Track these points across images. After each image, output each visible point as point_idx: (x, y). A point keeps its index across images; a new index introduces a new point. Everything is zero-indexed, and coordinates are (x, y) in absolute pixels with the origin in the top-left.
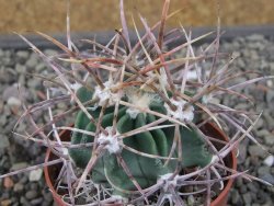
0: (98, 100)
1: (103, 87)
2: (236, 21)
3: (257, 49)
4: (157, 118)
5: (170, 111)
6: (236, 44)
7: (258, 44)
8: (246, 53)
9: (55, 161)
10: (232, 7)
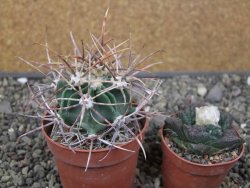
1: (75, 75)
3: (186, 82)
6: (174, 79)
7: (186, 80)
8: (180, 83)
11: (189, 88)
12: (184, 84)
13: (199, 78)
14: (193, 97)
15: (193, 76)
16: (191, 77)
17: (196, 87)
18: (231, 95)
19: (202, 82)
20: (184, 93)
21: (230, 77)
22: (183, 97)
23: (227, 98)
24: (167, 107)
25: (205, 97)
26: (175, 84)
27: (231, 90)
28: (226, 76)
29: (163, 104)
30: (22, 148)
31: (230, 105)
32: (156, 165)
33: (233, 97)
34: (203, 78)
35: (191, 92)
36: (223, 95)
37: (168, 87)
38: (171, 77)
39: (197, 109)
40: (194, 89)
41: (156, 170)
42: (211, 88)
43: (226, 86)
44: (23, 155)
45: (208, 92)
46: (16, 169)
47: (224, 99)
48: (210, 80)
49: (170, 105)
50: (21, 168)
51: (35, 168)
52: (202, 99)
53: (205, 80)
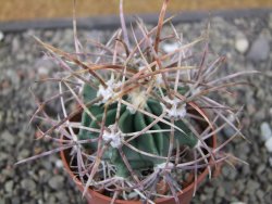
1: (106, 87)
5: (165, 109)
7: (219, 25)
11: (224, 40)
12: (217, 34)
13: (237, 21)
15: (229, 18)
16: (226, 19)
17: (233, 38)
19: (241, 28)
20: (217, 49)
25: (246, 54)
34: (242, 21)
35: (226, 47)
38: (198, 21)
40: (231, 42)
42: (255, 39)
45: (250, 45)
48: (253, 24)
50: (4, 183)
52: (242, 58)
53: (245, 25)
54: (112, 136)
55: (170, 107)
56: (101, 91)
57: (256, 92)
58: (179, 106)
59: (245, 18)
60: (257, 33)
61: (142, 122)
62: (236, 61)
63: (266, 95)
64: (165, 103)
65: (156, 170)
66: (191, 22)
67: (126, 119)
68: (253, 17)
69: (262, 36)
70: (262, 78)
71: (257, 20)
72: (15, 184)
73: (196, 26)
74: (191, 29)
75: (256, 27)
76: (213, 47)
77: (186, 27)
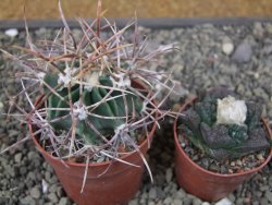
0: (63, 84)
1: (65, 74)
2: (195, 13)
3: (209, 34)
4: (108, 91)
5: (114, 83)
6: (195, 30)
7: (209, 31)
8: (201, 35)
9: (37, 132)
10: (193, 4)
11: (213, 44)
12: (207, 38)
13: (225, 28)
14: (216, 56)
15: (218, 25)
16: (215, 26)
17: (221, 42)
18: (262, 52)
19: (228, 33)
20: (206, 50)
21: (263, 26)
22: (204, 58)
23: (258, 57)
24: (184, 71)
25: (230, 56)
26: (195, 37)
27: (263, 45)
28: (258, 26)
29: (181, 68)
30: (14, 127)
31: (260, 67)
32: (169, 150)
33: (265, 55)
34: (230, 28)
35: (214, 49)
36: (254, 53)
37: (187, 41)
38: (191, 27)
39: (219, 102)
40: (219, 45)
41: (169, 157)
42: (239, 43)
43: (257, 40)
44: (16, 137)
45: (235, 48)
46: (8, 157)
47: (254, 59)
48: (239, 31)
49: (188, 68)
50: (14, 155)
51: (30, 154)
52: (227, 58)
53: (232, 31)
54: (78, 110)
55: (118, 80)
56: (61, 78)
57: (237, 87)
58: (125, 78)
59: (233, 26)
60: (242, 38)
61: (99, 96)
62: (222, 61)
63: (246, 90)
64: (114, 77)
65: (117, 132)
66: (184, 27)
67: (86, 96)
68: (240, 25)
69: (246, 41)
70: (243, 76)
71: (243, 27)
72: (23, 156)
73: (189, 30)
74: (183, 33)
75: (241, 33)
76: (203, 49)
77: (180, 31)
